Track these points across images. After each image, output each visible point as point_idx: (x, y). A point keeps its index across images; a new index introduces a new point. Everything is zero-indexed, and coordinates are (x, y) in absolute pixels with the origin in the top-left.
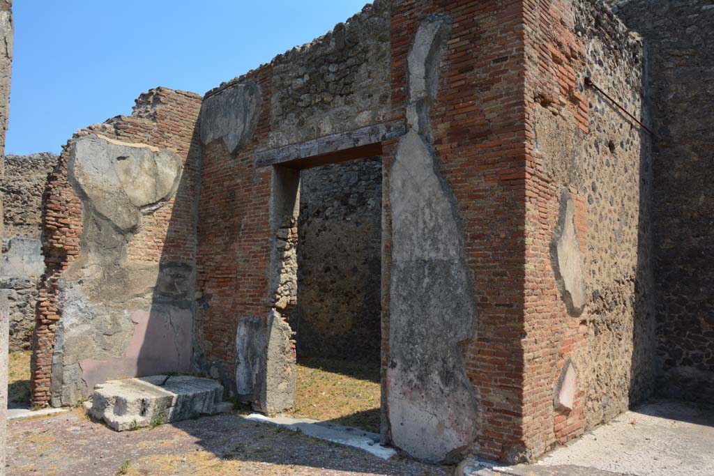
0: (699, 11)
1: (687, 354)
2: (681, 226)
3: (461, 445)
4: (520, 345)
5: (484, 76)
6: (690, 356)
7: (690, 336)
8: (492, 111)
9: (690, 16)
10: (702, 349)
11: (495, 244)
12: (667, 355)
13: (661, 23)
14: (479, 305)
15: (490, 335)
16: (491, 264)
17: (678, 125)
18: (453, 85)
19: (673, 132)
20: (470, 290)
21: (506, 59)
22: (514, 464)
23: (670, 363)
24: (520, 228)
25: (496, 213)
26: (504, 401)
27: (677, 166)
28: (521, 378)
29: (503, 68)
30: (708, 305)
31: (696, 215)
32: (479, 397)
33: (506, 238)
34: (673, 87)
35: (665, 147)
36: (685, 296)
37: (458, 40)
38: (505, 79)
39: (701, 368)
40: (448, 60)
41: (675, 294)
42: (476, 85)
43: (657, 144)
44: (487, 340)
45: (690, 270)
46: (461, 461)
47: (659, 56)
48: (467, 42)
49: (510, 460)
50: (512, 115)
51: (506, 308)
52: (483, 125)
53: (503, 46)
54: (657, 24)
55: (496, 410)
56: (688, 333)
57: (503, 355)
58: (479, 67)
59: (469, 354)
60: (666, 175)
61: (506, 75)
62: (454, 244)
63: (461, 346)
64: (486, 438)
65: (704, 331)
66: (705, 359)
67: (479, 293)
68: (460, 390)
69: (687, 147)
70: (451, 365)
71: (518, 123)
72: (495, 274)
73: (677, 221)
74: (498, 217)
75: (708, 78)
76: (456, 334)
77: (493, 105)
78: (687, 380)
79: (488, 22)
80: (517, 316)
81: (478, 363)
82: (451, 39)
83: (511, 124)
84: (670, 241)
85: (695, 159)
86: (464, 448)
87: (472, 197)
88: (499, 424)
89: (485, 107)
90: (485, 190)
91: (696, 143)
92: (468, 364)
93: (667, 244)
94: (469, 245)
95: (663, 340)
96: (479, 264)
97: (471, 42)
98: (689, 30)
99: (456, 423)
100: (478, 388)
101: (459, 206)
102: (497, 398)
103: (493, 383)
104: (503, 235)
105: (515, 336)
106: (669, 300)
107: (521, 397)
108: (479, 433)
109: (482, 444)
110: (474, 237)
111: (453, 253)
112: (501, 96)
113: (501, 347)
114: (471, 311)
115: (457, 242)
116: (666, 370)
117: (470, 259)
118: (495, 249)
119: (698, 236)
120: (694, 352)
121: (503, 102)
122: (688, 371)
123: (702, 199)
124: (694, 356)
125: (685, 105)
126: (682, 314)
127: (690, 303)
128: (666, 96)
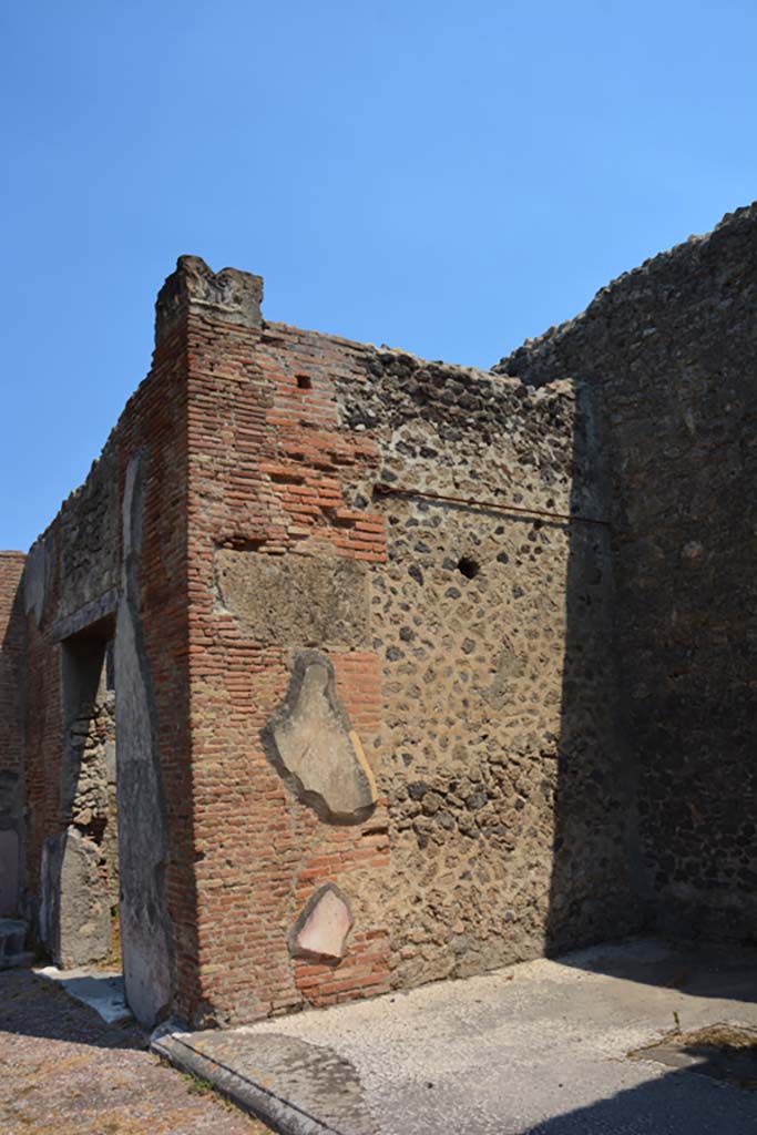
1: (680, 862)
2: (654, 661)
3: (165, 1003)
5: (167, 523)
6: (683, 866)
7: (680, 835)
8: (171, 568)
9: (633, 347)
10: (697, 854)
11: (174, 739)
12: (657, 866)
13: (601, 360)
14: (168, 817)
15: (177, 857)
17: (637, 508)
18: (150, 537)
19: (632, 518)
20: (161, 799)
21: (178, 501)
23: (662, 878)
25: (175, 697)
26: (189, 944)
27: (641, 569)
29: (177, 513)
30: (696, 784)
31: (670, 642)
32: (175, 938)
33: (181, 731)
34: (625, 451)
35: (624, 542)
36: (669, 772)
37: (152, 479)
38: (178, 527)
39: (698, 884)
40: (147, 504)
41: (656, 769)
42: (162, 536)
43: (616, 540)
44: (175, 863)
45: (672, 729)
49: (196, 1023)
50: (181, 573)
52: (166, 586)
53: (177, 485)
54: (598, 361)
55: (185, 957)
56: (677, 829)
57: (186, 882)
58: (164, 512)
59: (166, 882)
60: (629, 585)
61: (178, 522)
62: (149, 740)
63: (160, 870)
64: (181, 994)
65: (695, 825)
66: (703, 870)
67: (169, 802)
68: (160, 929)
69: (650, 540)
71: (185, 582)
72: (176, 777)
73: (650, 653)
74: (175, 703)
75: (661, 434)
76: (154, 853)
77: (171, 559)
78: (684, 905)
79: (169, 455)
80: (190, 832)
81: (173, 893)
83: (180, 585)
84: (643, 685)
85: (661, 556)
87: (161, 679)
88: (187, 974)
89: (167, 563)
90: (167, 670)
91: (660, 533)
92: (166, 895)
94: (161, 740)
95: (650, 842)
96: (168, 765)
97: (159, 481)
98: (633, 366)
99: (160, 974)
102: (186, 940)
103: (182, 919)
105: (191, 859)
106: (651, 779)
108: (177, 987)
109: (179, 1002)
110: (164, 730)
111: (148, 750)
112: (176, 548)
113: (184, 871)
114: (161, 826)
115: (151, 737)
116: (658, 889)
117: (162, 758)
118: (174, 745)
119: (676, 676)
120: (686, 860)
121: (177, 556)
122: (684, 890)
123: (674, 616)
124: (688, 865)
125: (641, 476)
126: (667, 799)
127: (676, 781)
128: (620, 467)
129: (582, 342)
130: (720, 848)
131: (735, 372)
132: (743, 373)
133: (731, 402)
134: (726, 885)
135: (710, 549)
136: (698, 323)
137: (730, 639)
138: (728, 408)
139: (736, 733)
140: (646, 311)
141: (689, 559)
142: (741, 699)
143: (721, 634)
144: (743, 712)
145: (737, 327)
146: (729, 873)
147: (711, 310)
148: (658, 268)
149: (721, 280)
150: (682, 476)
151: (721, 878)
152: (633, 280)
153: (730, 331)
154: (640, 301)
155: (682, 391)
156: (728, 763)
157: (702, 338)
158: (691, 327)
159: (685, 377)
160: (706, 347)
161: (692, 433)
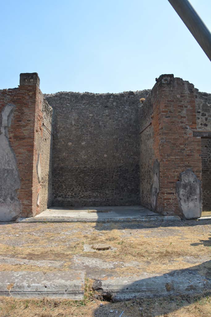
0: (66, 105)
2: (59, 160)
3: (16, 215)
4: (31, 189)
5: (24, 124)
6: (60, 195)
8: (26, 133)
9: (64, 106)
10: (63, 193)
11: (25, 166)
12: (55, 195)
13: (57, 105)
14: (21, 180)
15: (24, 187)
16: (24, 170)
17: (60, 134)
18: (15, 124)
19: (58, 135)
20: (19, 176)
21: (30, 121)
22: (30, 217)
23: (56, 197)
24: (32, 162)
25: (26, 158)
26: (28, 203)
27: (59, 145)
28: (32, 197)
29: (29, 123)
30: (65, 181)
31: (63, 158)
32: (21, 203)
33: (28, 164)
34: (59, 123)
35: (56, 139)
36: (59, 179)
37: (17, 112)
38: (30, 126)
39: (63, 198)
40: (14, 117)
41: (57, 179)
42: (22, 126)
43: (54, 138)
44: (23, 189)
45: (61, 172)
46: (16, 219)
47: (56, 114)
48: (20, 114)
49: (29, 216)
50: (31, 135)
51: (28, 181)
52: (24, 136)
53: (30, 118)
54: (56, 105)
55: (26, 205)
56: (60, 189)
57: (28, 192)
58: (23, 121)
59: (18, 193)
60: (56, 147)
61: (30, 125)
62: (14, 165)
63: (16, 190)
64: (22, 213)
65: (64, 188)
66: (64, 195)
67: (21, 177)
68: (16, 201)
69: (61, 140)
70: (13, 196)
71: (33, 137)
72: (25, 173)
73: (58, 159)
74: (26, 159)
75: (67, 123)
76: (15, 187)
77: (26, 131)
78: (60, 201)
79: (26, 110)
80: (31, 182)
81: (21, 194)
82: (15, 112)
83: (31, 137)
85: (63, 143)
86: (17, 216)
87: (19, 154)
88: (26, 208)
89: (24, 132)
90: (23, 152)
91: (64, 139)
92: (18, 195)
93: (55, 165)
94: (18, 165)
95: (54, 191)
96: (21, 170)
97: (21, 114)
98: (64, 109)
99: (15, 210)
100: (20, 200)
101: (16, 156)
102: (26, 202)
103: (25, 199)
104: (27, 163)
105: (30, 187)
106: (56, 180)
107: (32, 201)
108: (21, 211)
109: (22, 214)
110: (20, 164)
111: (14, 167)
112: (28, 130)
113: (27, 190)
114: (19, 182)
115: (15, 165)
116: (54, 199)
117: (19, 169)
118: (25, 167)
119: (63, 164)
120: (61, 194)
121: (29, 131)
122: (60, 199)
123: (64, 154)
124: (61, 195)
125: (61, 129)
126: (59, 184)
127: (61, 181)
128: (57, 125)
129: (53, 100)
130: (68, 192)
131: (83, 118)
132: (84, 118)
133: (81, 122)
134: (68, 198)
135: (73, 144)
136: (78, 107)
137: (74, 159)
138: (80, 123)
139: (73, 174)
140: (68, 101)
141: (68, 145)
142: (75, 169)
143: (73, 158)
144: (75, 171)
145: (84, 111)
146: (69, 195)
147: (80, 106)
148: (72, 94)
149: (83, 102)
150: (70, 131)
151: (67, 196)
152: (67, 94)
153: (83, 111)
154: (67, 98)
155: (72, 117)
156: (71, 178)
157: (78, 110)
158: (76, 107)
159: (73, 115)
160: (78, 112)
161: (73, 125)
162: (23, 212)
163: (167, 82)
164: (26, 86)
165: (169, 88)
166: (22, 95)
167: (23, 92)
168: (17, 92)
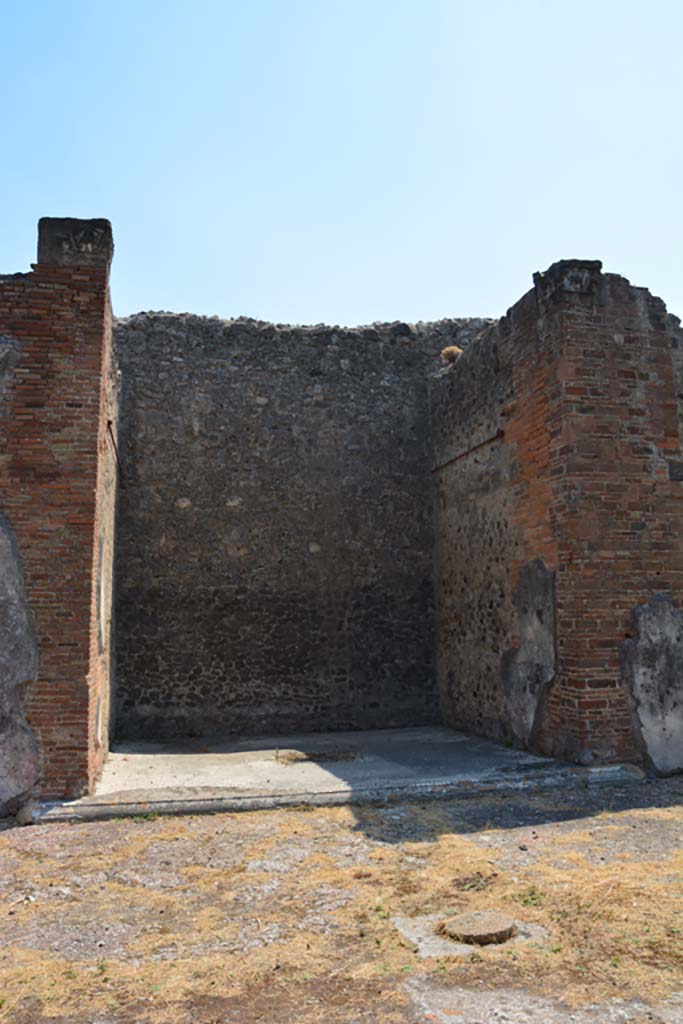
0: (169, 360)
1: (146, 693)
2: (143, 566)
3: (20, 791)
4: (85, 681)
5: (55, 416)
6: (148, 695)
7: (148, 675)
8: (62, 454)
9: (163, 363)
10: (159, 686)
11: (59, 585)
12: (126, 697)
13: (136, 360)
14: (39, 645)
15: (52, 675)
16: (55, 605)
17: (146, 466)
18: (18, 417)
19: (141, 471)
20: (31, 631)
21: (80, 406)
22: (79, 797)
23: (130, 703)
24: (87, 571)
25: (62, 554)
26: (68, 738)
27: (142, 506)
28: (87, 713)
29: (76, 414)
30: (165, 644)
31: (157, 556)
32: (40, 738)
33: (72, 580)
34: (143, 427)
35: (132, 485)
36: (145, 636)
37: (27, 371)
38: (78, 425)
39: (157, 705)
40: (14, 388)
41: (135, 634)
42: (46, 424)
43: (124, 482)
44: (49, 680)
45: (150, 609)
46: (18, 809)
47: (132, 392)
48: (39, 377)
49: (75, 795)
50: (83, 462)
51: (70, 648)
52: (51, 466)
53: (78, 393)
54: (133, 360)
55: (58, 749)
56: (146, 672)
57: (67, 693)
58: (50, 406)
59: (27, 696)
60: (131, 513)
61: (79, 421)
62: (13, 583)
63: (20, 689)
64: (47, 780)
65: (161, 669)
66: (161, 696)
67: (40, 633)
68: (19, 734)
69: (152, 489)
70: (7, 710)
71: (90, 471)
72: (58, 615)
73: (139, 560)
74: (64, 559)
75: (174, 426)
76: (14, 676)
77: (63, 447)
78: (145, 719)
79: (63, 364)
80: (82, 655)
81: (39, 704)
82: (17, 367)
83: (81, 471)
84: (131, 580)
85: (159, 501)
86: (23, 794)
87: (34, 536)
88: (63, 761)
89: (55, 448)
90: (50, 531)
91: (161, 486)
92: (26, 707)
93: (129, 583)
94: (30, 585)
95: (123, 680)
96: (40, 605)
97: (43, 378)
98: (162, 376)
99: (14, 770)
100: (38, 730)
101: (19, 544)
102: (61, 736)
103: (55, 722)
104: (68, 577)
105: (80, 673)
106: (130, 640)
107: (86, 731)
108: (41, 775)
109: (44, 786)
110: (35, 577)
111: (11, 592)
112: (72, 441)
113: (65, 685)
114: (33, 652)
115: (17, 581)
116: (125, 710)
117: (31, 599)
118: (60, 590)
119: (158, 577)
120: (149, 691)
121: (74, 447)
122: (146, 710)
123: (163, 540)
124: (151, 694)
125: (153, 447)
126: (141, 653)
127: (149, 642)
128: (136, 435)
129: (122, 340)
130: (177, 682)
131: (232, 410)
132: (236, 412)
133: (226, 424)
134: (178, 704)
135: (195, 505)
136: (212, 370)
137: (200, 560)
138: (222, 428)
139: (196, 615)
140: (179, 346)
141: (178, 507)
142: (203, 596)
143: (194, 556)
144: (203, 603)
145: (237, 385)
146: (180, 697)
147: (223, 366)
148: (193, 324)
149: (235, 353)
150: (183, 457)
151: (174, 699)
152: (173, 321)
153: (233, 385)
154: (175, 337)
155: (193, 405)
156: (189, 632)
157: (214, 381)
158: (208, 370)
159: (197, 398)
160: (216, 387)
161: (196, 433)
162: (50, 778)
163: (578, 286)
164: (64, 267)
165: (588, 308)
166: (49, 302)
167: (52, 291)
168: (28, 290)
